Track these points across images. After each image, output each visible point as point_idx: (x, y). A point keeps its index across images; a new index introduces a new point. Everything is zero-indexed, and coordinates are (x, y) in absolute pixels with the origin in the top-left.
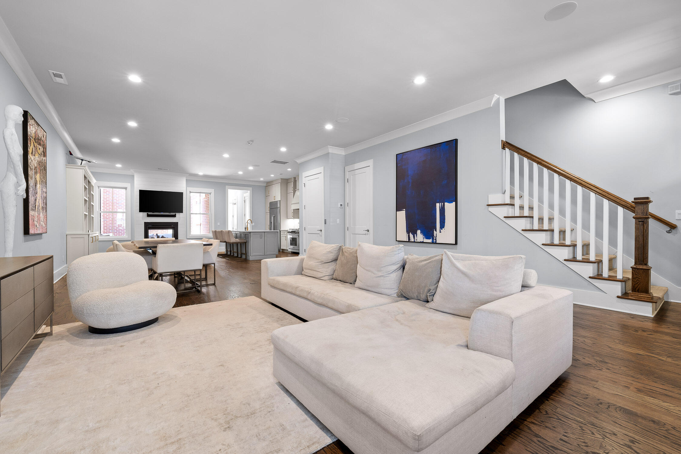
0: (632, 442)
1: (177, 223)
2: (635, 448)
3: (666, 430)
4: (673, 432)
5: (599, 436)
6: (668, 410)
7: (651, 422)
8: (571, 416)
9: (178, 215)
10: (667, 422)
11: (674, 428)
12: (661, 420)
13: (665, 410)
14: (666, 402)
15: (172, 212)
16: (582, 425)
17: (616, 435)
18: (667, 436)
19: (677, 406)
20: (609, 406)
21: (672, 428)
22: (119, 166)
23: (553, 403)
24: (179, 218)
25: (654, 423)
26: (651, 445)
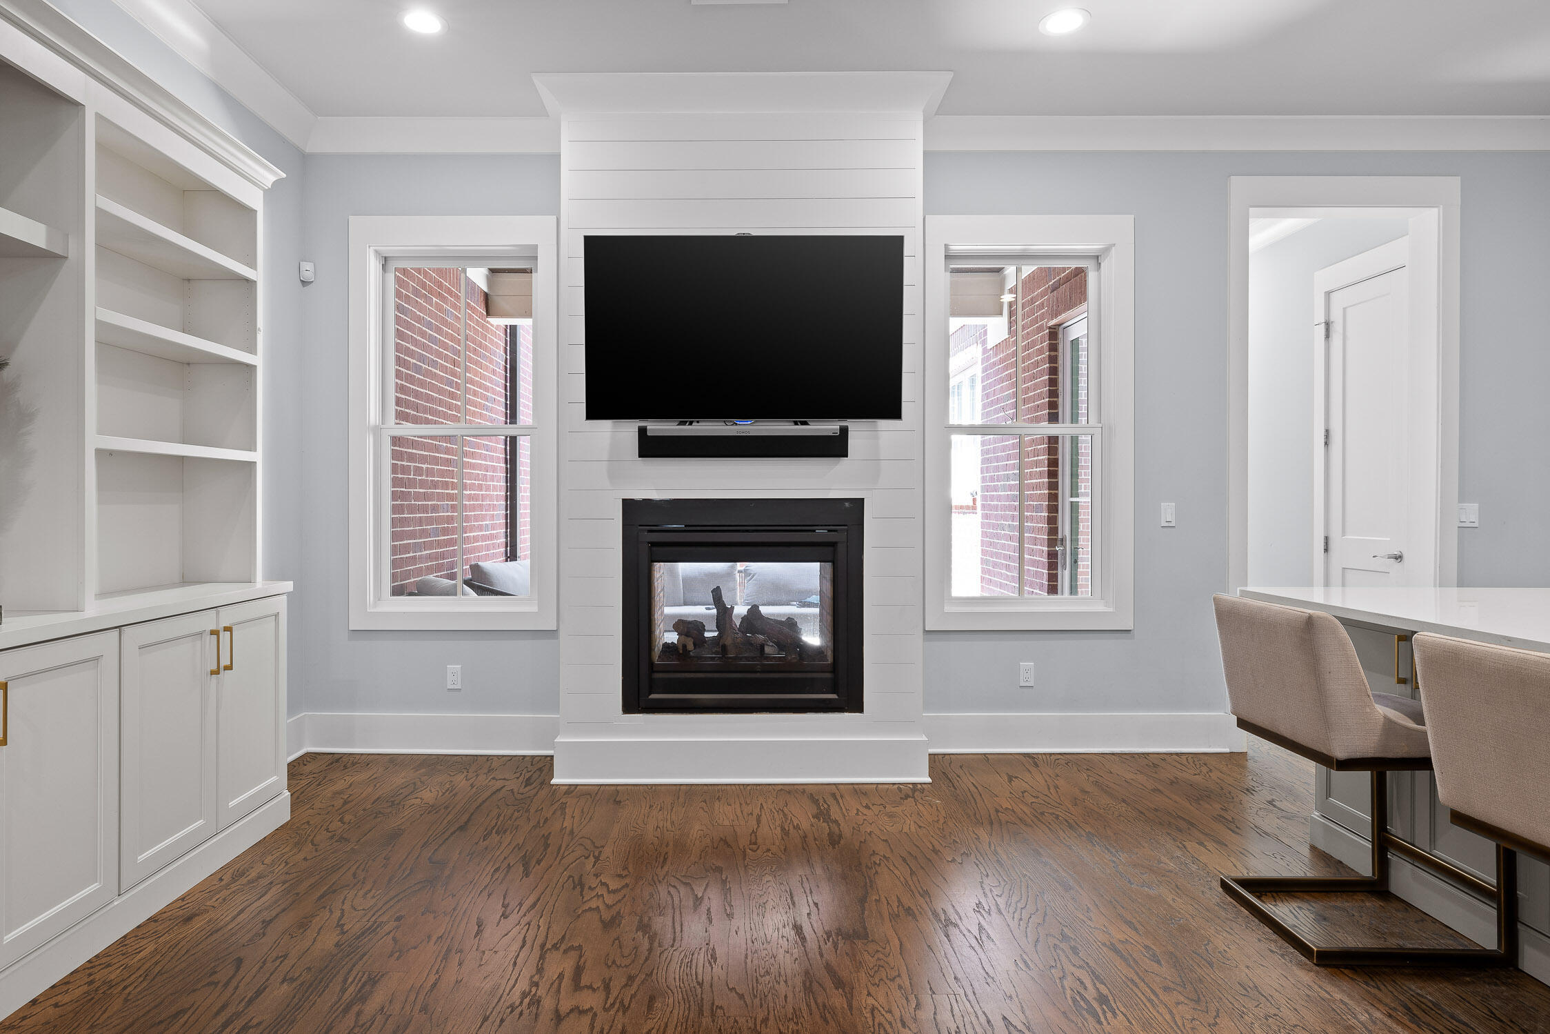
1: (857, 506)
9: (861, 433)
24: (869, 464)
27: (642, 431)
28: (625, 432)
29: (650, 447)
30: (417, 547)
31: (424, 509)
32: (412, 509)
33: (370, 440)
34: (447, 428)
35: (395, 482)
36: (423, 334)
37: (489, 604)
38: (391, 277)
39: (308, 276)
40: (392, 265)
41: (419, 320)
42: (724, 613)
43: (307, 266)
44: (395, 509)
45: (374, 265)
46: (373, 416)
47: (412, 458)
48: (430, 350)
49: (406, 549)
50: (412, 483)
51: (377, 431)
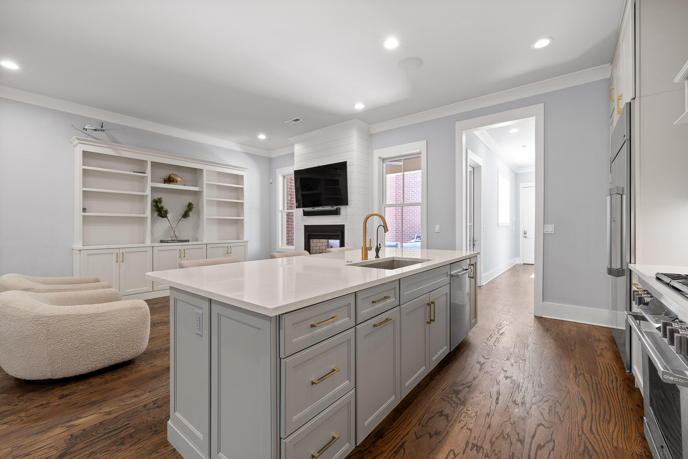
1: (344, 226)
9: (343, 209)
15: (334, 205)
22: (262, 137)
24: (345, 217)
27: (304, 210)
29: (306, 214)
33: (280, 214)
38: (285, 180)
39: (271, 182)
40: (286, 178)
43: (271, 180)
45: (281, 178)
46: (281, 209)
51: (282, 212)
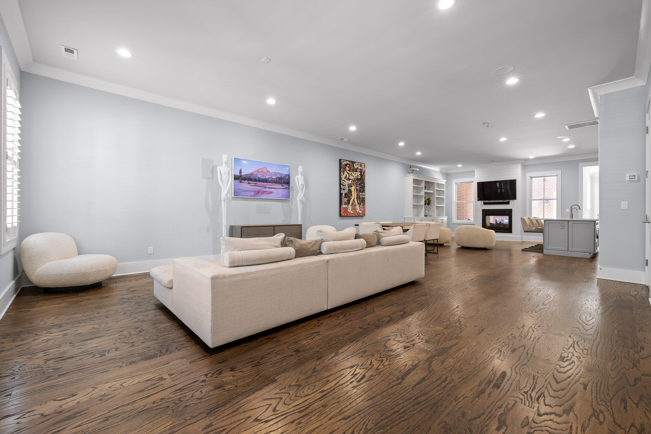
0: (133, 345)
1: (512, 210)
2: (129, 344)
3: (124, 362)
4: (120, 364)
5: (147, 338)
6: (132, 377)
7: (134, 361)
8: (167, 336)
9: (511, 202)
10: (127, 368)
11: (121, 367)
12: (131, 366)
13: (133, 376)
14: (137, 383)
15: (505, 200)
16: (158, 336)
17: (142, 343)
18: (121, 359)
19: (129, 386)
20: (162, 353)
21: (122, 366)
22: (460, 166)
23: (184, 335)
24: (513, 205)
25: (132, 361)
26: (125, 350)
27: (484, 202)
28: (482, 202)
29: (485, 204)
30: (460, 216)
31: (461, 211)
32: (459, 211)
33: (454, 203)
34: (463, 202)
35: (457, 208)
36: (461, 189)
37: (469, 221)
40: (457, 184)
41: (460, 187)
42: (496, 222)
43: (448, 185)
44: (457, 211)
45: (455, 184)
46: (455, 201)
47: (459, 205)
48: (462, 190)
49: (458, 216)
50: (459, 208)
51: (455, 202)
